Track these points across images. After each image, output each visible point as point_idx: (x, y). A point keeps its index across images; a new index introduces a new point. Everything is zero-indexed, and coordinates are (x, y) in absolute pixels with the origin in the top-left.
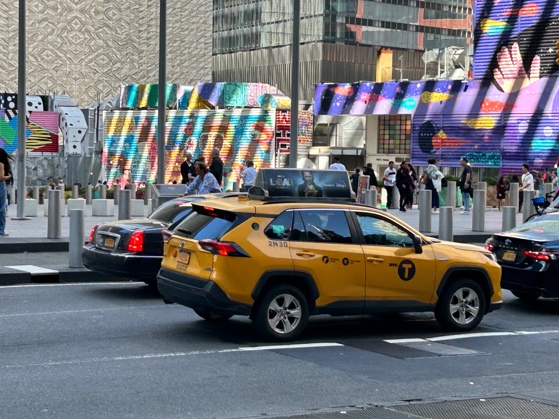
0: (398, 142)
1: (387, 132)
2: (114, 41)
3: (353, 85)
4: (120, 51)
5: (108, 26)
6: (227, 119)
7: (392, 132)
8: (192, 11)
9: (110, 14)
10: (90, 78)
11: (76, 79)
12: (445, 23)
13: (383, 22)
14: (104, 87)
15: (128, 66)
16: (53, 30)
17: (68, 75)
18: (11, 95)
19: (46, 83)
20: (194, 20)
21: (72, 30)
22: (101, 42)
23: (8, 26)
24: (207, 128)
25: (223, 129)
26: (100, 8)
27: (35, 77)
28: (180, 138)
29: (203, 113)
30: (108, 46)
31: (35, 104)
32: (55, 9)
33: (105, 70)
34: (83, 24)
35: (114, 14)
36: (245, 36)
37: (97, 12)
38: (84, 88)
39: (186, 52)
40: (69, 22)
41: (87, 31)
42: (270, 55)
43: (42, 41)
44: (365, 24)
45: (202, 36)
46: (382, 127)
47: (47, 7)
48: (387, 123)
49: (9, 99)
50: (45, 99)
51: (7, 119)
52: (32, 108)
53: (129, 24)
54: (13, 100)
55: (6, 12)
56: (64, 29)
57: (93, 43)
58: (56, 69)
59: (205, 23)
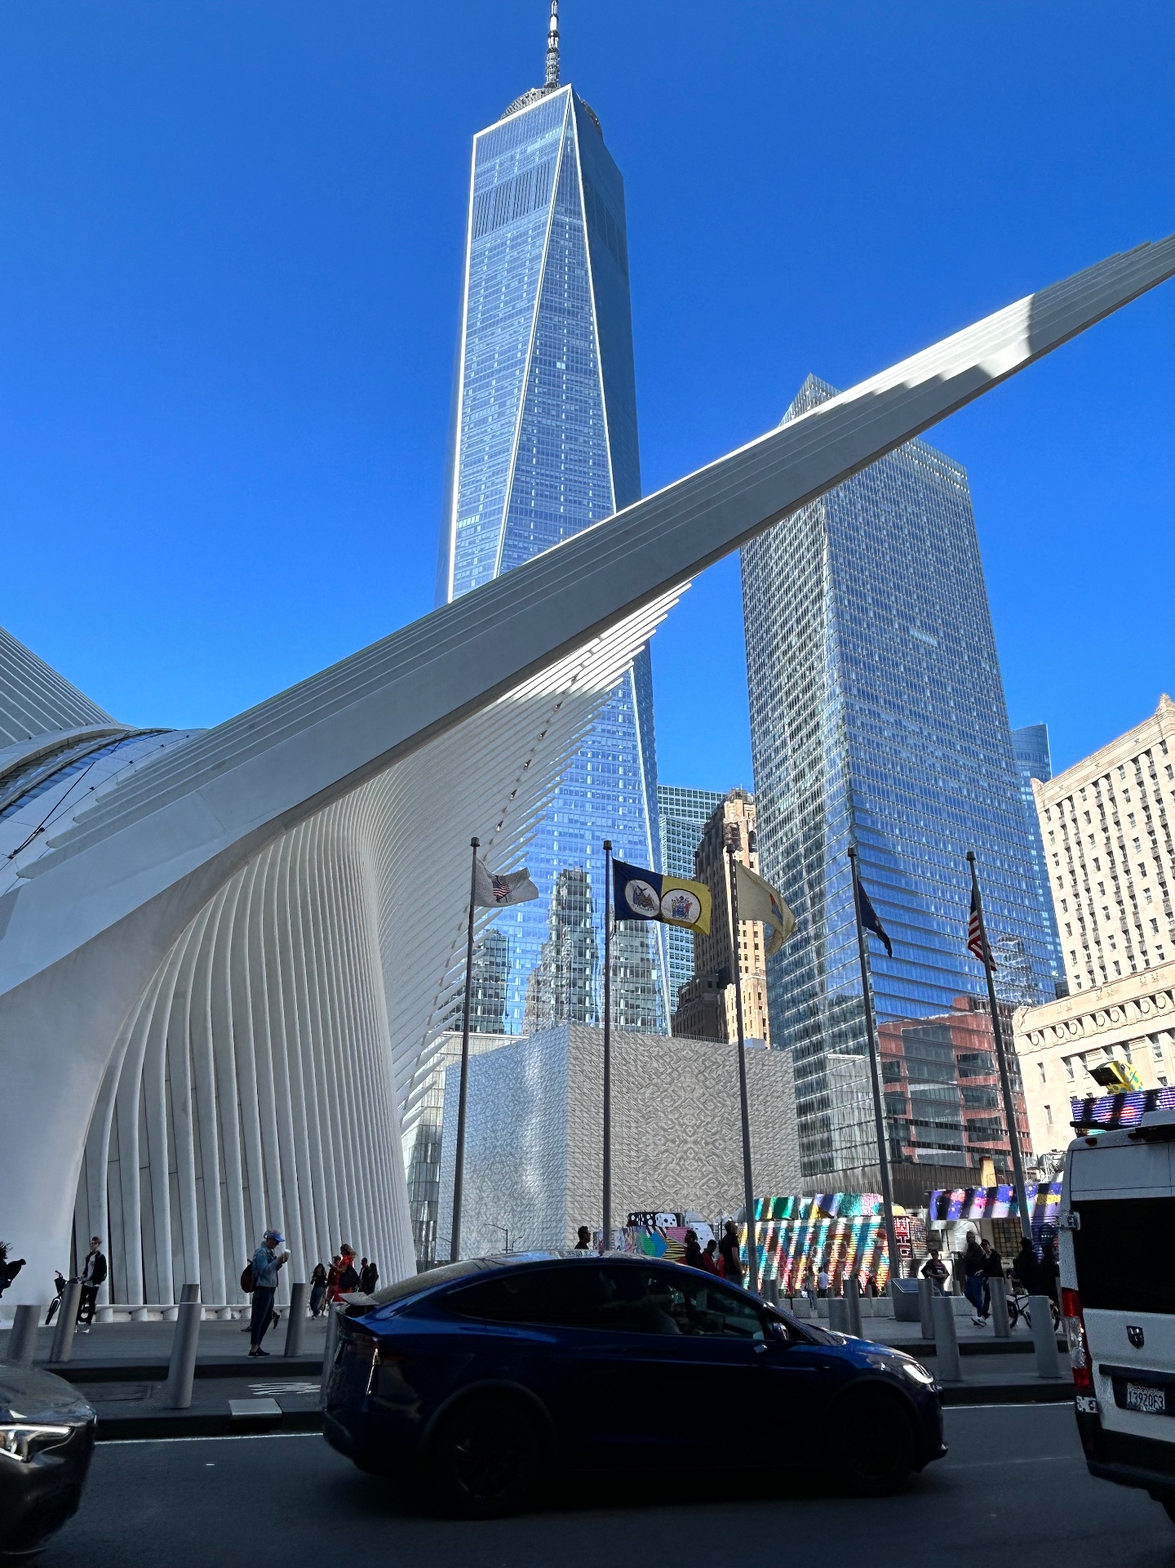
0: (1015, 1245)
1: (1002, 1235)
2: (721, 1167)
3: (966, 1191)
4: (727, 1176)
5: (715, 1154)
6: (849, 1228)
7: (1007, 1235)
8: (782, 1140)
9: (717, 1144)
10: (704, 1199)
11: (692, 1201)
12: (989, 1145)
13: (939, 1145)
14: (715, 1207)
15: (733, 1188)
16: (673, 1160)
17: (686, 1197)
18: (650, 1213)
19: (669, 1205)
20: (784, 1147)
21: (688, 1158)
22: (711, 1168)
23: (639, 1158)
24: (831, 1236)
25: (847, 1237)
26: (709, 1140)
27: (660, 1200)
28: (806, 1247)
29: (826, 1222)
30: (717, 1171)
31: (670, 1220)
32: (674, 1142)
33: (716, 1192)
34: (696, 1153)
35: (720, 1144)
36: (823, 1160)
37: (707, 1144)
38: (699, 1208)
39: (779, 1174)
40: (685, 1152)
41: (700, 1159)
42: (846, 1176)
43: (665, 1168)
44: (919, 1147)
45: (792, 1160)
46: (996, 1231)
47: (667, 1140)
48: (1001, 1226)
49: (648, 1217)
50: (678, 1216)
51: (648, 1235)
52: (668, 1225)
53: (732, 1152)
54: (651, 1218)
55: (637, 1145)
56: (681, 1158)
57: (704, 1169)
58: (676, 1193)
59: (793, 1149)
